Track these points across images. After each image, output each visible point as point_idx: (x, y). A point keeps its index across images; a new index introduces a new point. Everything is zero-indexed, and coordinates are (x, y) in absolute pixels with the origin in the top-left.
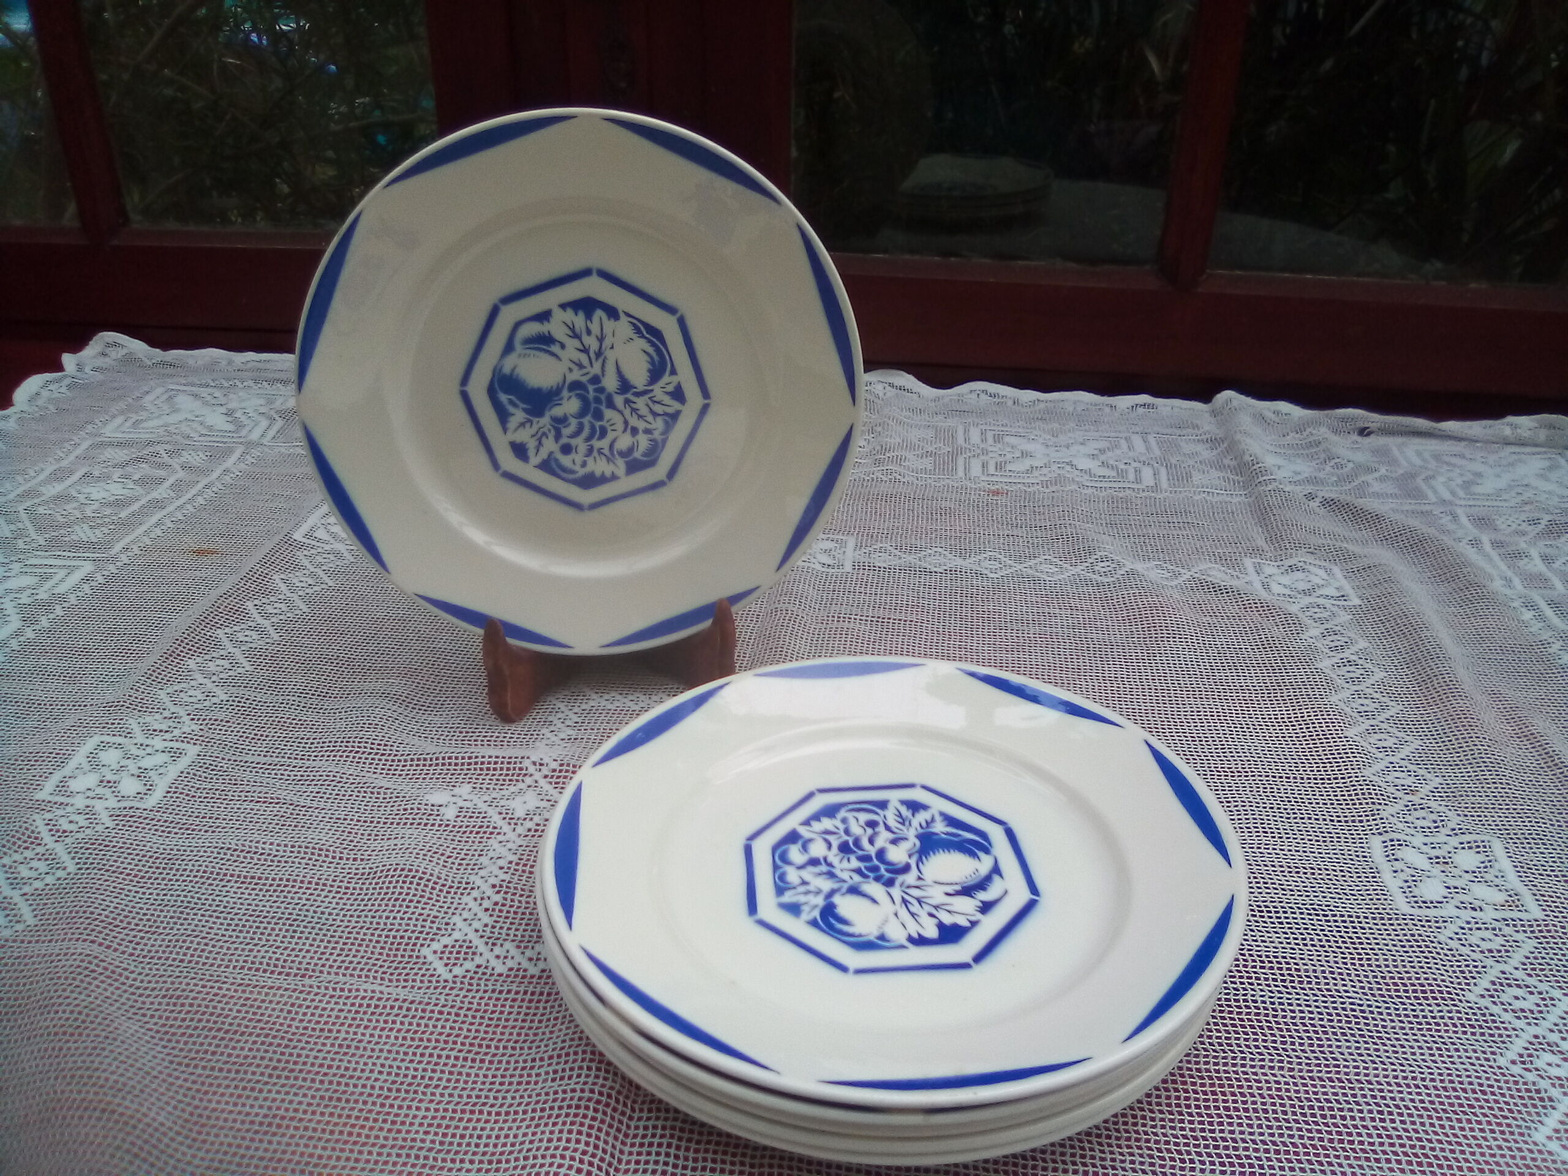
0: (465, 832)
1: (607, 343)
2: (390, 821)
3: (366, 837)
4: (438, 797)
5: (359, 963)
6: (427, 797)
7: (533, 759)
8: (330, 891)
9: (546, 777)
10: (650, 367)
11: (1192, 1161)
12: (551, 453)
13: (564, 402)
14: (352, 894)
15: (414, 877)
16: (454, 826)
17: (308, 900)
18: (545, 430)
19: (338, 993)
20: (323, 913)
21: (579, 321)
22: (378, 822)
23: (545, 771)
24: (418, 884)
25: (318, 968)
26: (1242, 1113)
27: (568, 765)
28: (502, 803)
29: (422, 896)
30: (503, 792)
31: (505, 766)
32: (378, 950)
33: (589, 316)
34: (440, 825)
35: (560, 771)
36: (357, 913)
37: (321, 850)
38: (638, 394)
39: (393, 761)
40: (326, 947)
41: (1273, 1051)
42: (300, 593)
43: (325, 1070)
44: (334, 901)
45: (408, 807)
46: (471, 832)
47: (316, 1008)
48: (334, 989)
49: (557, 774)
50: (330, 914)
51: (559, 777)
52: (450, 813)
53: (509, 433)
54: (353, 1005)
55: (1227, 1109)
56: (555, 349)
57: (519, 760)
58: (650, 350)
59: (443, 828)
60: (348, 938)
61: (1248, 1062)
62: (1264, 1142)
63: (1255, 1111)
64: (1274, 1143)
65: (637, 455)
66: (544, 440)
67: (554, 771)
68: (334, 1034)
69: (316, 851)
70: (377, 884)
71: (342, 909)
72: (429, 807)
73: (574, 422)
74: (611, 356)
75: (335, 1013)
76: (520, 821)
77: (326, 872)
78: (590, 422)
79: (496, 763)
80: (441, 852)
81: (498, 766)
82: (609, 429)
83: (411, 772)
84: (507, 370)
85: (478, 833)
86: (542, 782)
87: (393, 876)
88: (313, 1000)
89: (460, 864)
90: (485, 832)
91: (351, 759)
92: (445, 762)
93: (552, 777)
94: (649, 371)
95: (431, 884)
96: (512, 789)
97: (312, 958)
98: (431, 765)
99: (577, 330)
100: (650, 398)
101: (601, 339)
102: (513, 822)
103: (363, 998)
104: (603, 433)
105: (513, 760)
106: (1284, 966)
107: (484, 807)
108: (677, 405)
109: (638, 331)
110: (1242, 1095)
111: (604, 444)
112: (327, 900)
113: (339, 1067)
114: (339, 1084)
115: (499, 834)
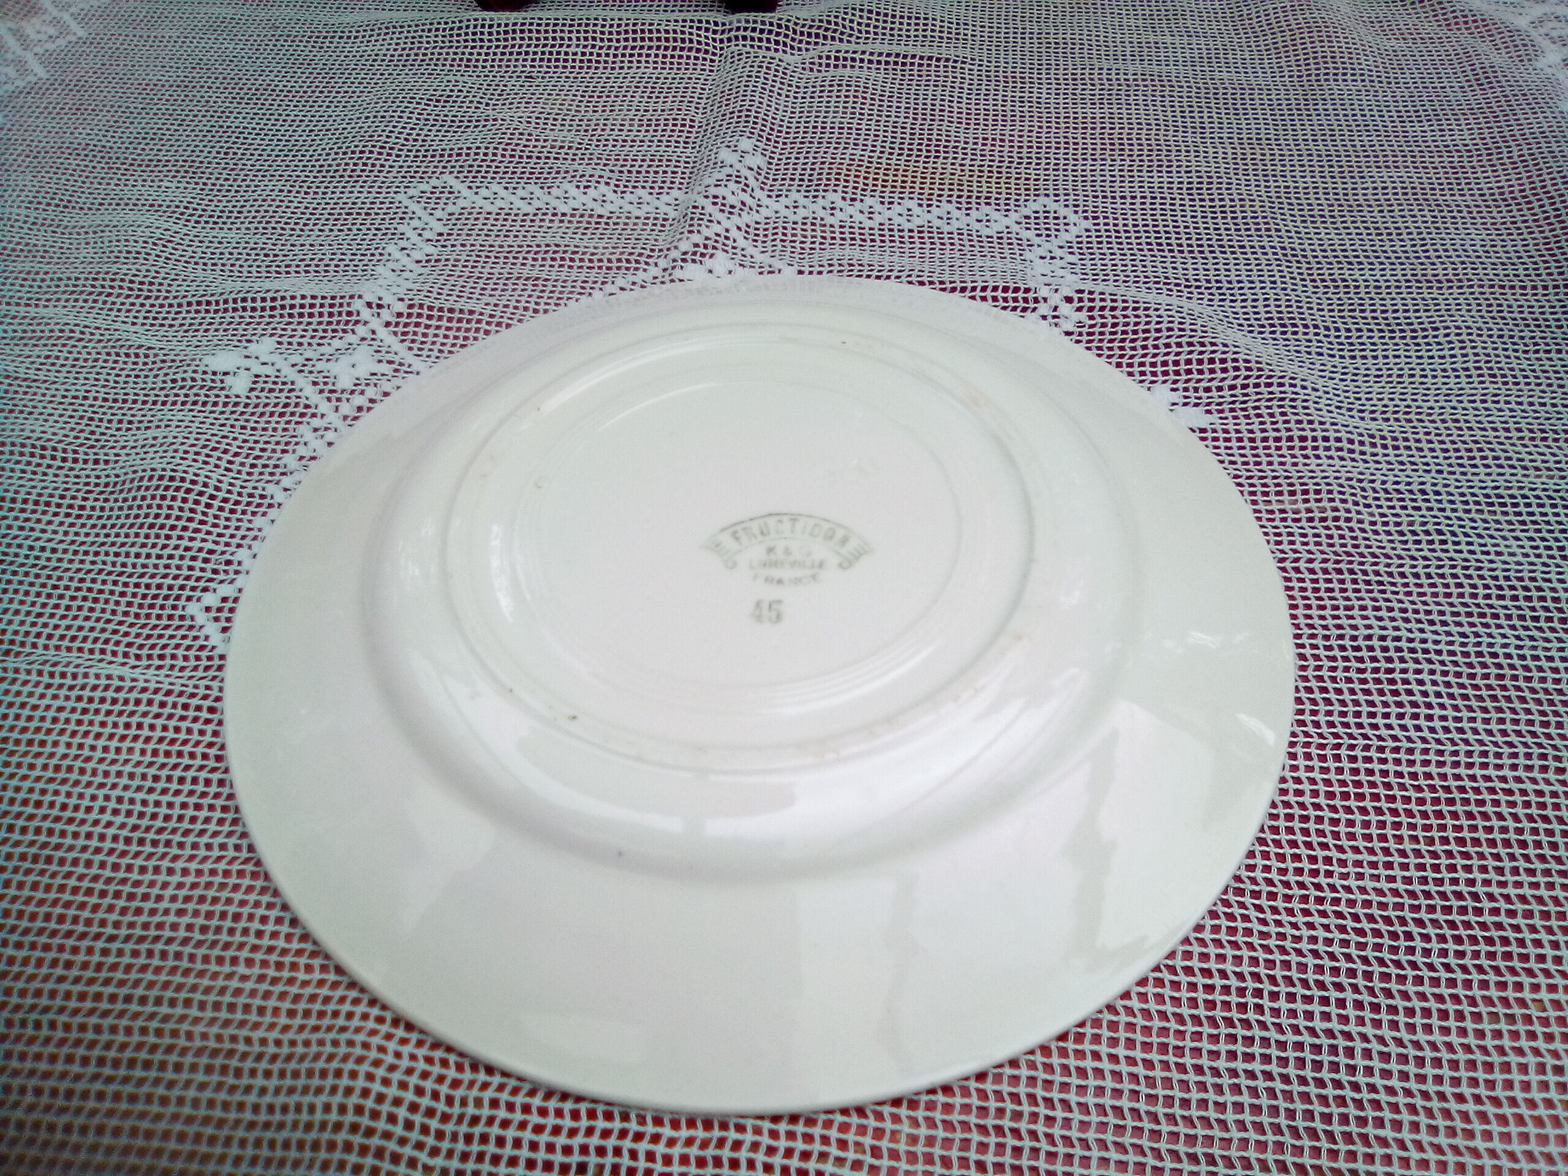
0: (262, 414)
2: (152, 399)
3: (115, 425)
4: (222, 361)
5: (92, 629)
6: (207, 360)
7: (368, 297)
8: (56, 514)
9: (388, 324)
11: (1409, 936)
14: (90, 517)
15: (178, 489)
16: (247, 405)
17: (21, 528)
19: (57, 681)
20: (43, 549)
22: (135, 402)
23: (386, 315)
24: (184, 500)
25: (31, 639)
26: (1486, 849)
27: (421, 306)
28: (320, 366)
29: (190, 520)
30: (322, 349)
31: (326, 310)
32: (122, 608)
34: (226, 404)
35: (409, 315)
36: (94, 548)
37: (44, 448)
39: (162, 306)
40: (44, 605)
41: (1529, 740)
42: (37, 49)
43: (30, 810)
44: (62, 529)
45: (178, 377)
46: (272, 414)
47: (23, 705)
48: (52, 675)
49: (404, 320)
50: (54, 551)
51: (406, 325)
52: (239, 385)
54: (79, 699)
55: (1461, 841)
57: (347, 300)
59: (230, 408)
60: (78, 589)
61: (1491, 760)
62: (1523, 899)
63: (1507, 843)
64: (1540, 900)
67: (400, 315)
68: (48, 749)
69: (38, 451)
70: (125, 500)
71: (73, 542)
72: (208, 377)
75: (51, 713)
76: (346, 396)
77: (52, 483)
79: (312, 306)
80: (223, 446)
81: (316, 310)
83: (189, 321)
85: (282, 415)
86: (383, 333)
87: (147, 488)
88: (18, 694)
89: (253, 466)
90: (293, 414)
91: (100, 305)
92: (241, 303)
93: (397, 324)
95: (204, 499)
96: (336, 343)
97: (22, 623)
98: (216, 312)
102: (334, 396)
103: (95, 688)
105: (338, 301)
106: (1534, 594)
107: (290, 374)
110: (1485, 816)
112: (50, 528)
113: (52, 805)
114: (51, 832)
115: (314, 415)
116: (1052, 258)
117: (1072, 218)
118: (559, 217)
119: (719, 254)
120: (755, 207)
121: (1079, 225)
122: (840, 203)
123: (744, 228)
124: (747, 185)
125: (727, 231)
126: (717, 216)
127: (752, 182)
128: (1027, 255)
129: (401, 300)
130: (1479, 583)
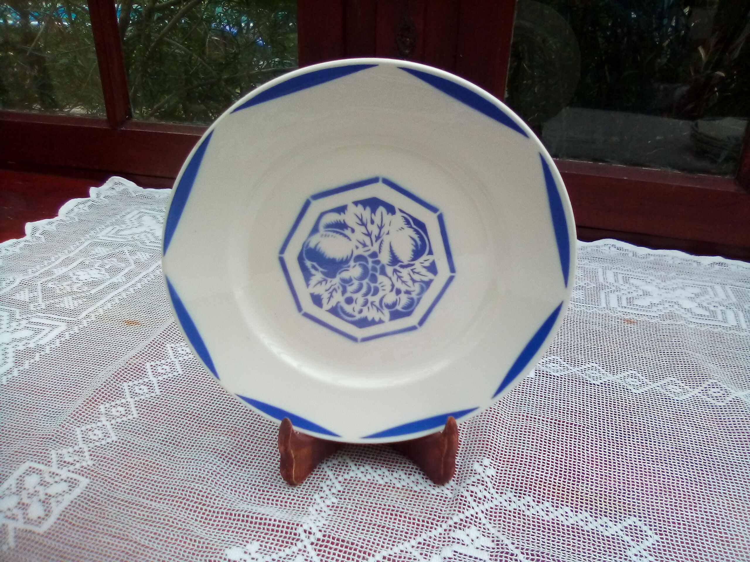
1: (385, 230)
4: (234, 552)
6: (227, 551)
7: (306, 527)
9: (312, 544)
10: (414, 248)
12: (338, 303)
13: (351, 269)
18: (336, 287)
21: (366, 214)
23: (313, 539)
27: (329, 536)
31: (285, 530)
33: (374, 211)
35: (323, 541)
38: (403, 267)
39: (210, 511)
45: (212, 559)
49: (320, 543)
51: (321, 546)
53: (311, 287)
56: (348, 232)
57: (295, 526)
58: (416, 237)
65: (399, 307)
66: (334, 294)
67: (319, 540)
73: (356, 284)
74: (386, 239)
78: (368, 284)
79: (278, 526)
81: (280, 529)
82: (380, 289)
83: (221, 523)
84: (312, 245)
86: (310, 548)
92: (244, 519)
93: (317, 545)
94: (413, 251)
98: (234, 520)
99: (364, 220)
100: (412, 270)
101: (381, 228)
104: (376, 291)
105: (291, 526)
108: (430, 276)
109: (408, 222)
111: (376, 299)
116: (641, 556)
117: (649, 533)
118: (395, 489)
119: (473, 526)
120: (490, 499)
121: (653, 539)
122: (532, 503)
123: (485, 511)
124: (487, 487)
125: (477, 513)
126: (473, 504)
127: (490, 485)
128: (628, 553)
129: (320, 531)
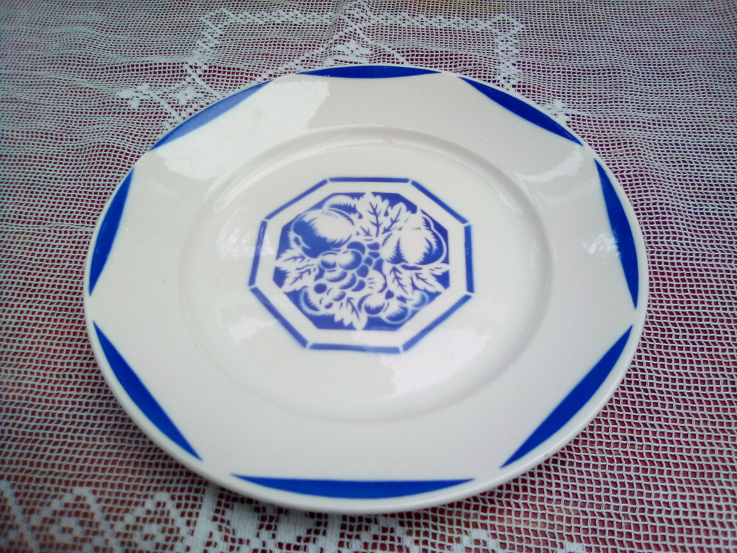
0: (146, 118)
2: (94, 111)
3: (78, 123)
4: (126, 93)
5: (77, 213)
6: (118, 93)
7: (190, 63)
8: (55, 163)
9: (200, 76)
11: (669, 330)
14: (71, 164)
15: (111, 151)
16: (138, 114)
17: (40, 169)
19: (63, 235)
20: (51, 178)
22: (86, 113)
23: (199, 72)
24: (115, 156)
25: (49, 217)
26: (704, 294)
27: (215, 67)
28: (171, 95)
29: (118, 164)
30: (171, 88)
31: (171, 70)
32: (90, 203)
34: (128, 113)
35: (210, 71)
36: (75, 178)
37: (47, 134)
39: (94, 70)
40: (54, 203)
41: (723, 249)
43: (56, 289)
44: (59, 170)
45: (106, 101)
46: (150, 117)
47: (49, 245)
48: (60, 232)
49: (207, 73)
50: (56, 179)
51: (209, 76)
52: (134, 104)
54: (74, 242)
55: (693, 291)
57: (181, 65)
59: (131, 115)
60: (69, 195)
61: (707, 257)
62: (719, 315)
63: (713, 292)
64: (727, 315)
67: (205, 71)
68: (62, 264)
69: (44, 135)
70: (87, 156)
71: (64, 175)
72: (120, 101)
75: (61, 249)
76: (184, 108)
77: (52, 149)
79: (165, 68)
80: (129, 132)
81: (166, 70)
83: (107, 76)
85: (155, 117)
86: (198, 80)
87: (97, 151)
88: (46, 240)
89: (144, 140)
90: (160, 117)
91: (65, 69)
92: (131, 68)
93: (204, 76)
95: (123, 155)
96: (177, 85)
97: (45, 210)
98: (120, 72)
102: (178, 109)
103: (80, 237)
105: (176, 65)
106: (727, 187)
107: (157, 99)
110: (704, 281)
112: (53, 169)
113: (65, 287)
114: (66, 298)
115: (170, 117)
116: (507, 41)
117: (516, 23)
118: (276, 26)
119: (352, 40)
120: (368, 19)
121: (519, 27)
122: (407, 17)
123: (363, 29)
124: (363, 9)
125: (355, 30)
126: (351, 23)
127: (366, 8)
128: (496, 40)
129: (206, 64)
130: (702, 183)
